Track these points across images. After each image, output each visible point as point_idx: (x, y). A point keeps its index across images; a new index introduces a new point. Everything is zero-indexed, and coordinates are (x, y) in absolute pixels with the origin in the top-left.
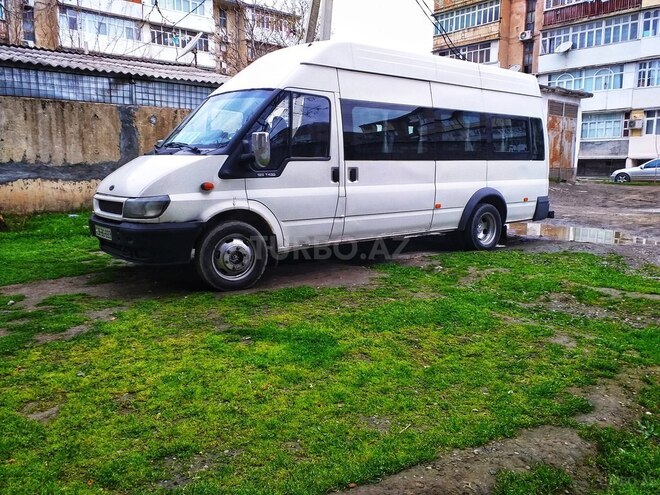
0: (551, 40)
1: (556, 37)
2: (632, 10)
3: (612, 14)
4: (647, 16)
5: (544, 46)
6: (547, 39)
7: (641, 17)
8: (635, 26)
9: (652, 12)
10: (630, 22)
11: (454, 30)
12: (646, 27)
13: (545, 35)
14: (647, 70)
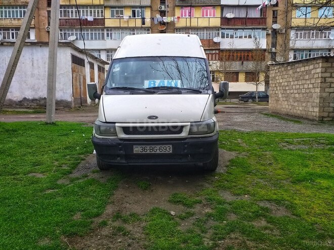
0: (64, 33)
1: (67, 32)
2: (101, 27)
3: (93, 27)
4: (108, 30)
5: (61, 36)
6: (63, 32)
7: (105, 30)
8: (103, 34)
9: (109, 29)
10: (101, 32)
11: (4, 17)
12: (108, 36)
13: (61, 30)
14: (110, 54)
